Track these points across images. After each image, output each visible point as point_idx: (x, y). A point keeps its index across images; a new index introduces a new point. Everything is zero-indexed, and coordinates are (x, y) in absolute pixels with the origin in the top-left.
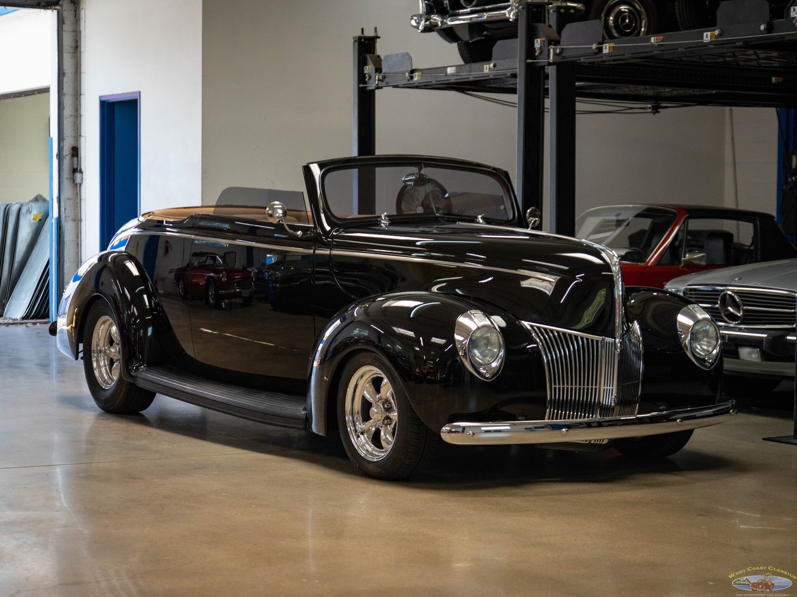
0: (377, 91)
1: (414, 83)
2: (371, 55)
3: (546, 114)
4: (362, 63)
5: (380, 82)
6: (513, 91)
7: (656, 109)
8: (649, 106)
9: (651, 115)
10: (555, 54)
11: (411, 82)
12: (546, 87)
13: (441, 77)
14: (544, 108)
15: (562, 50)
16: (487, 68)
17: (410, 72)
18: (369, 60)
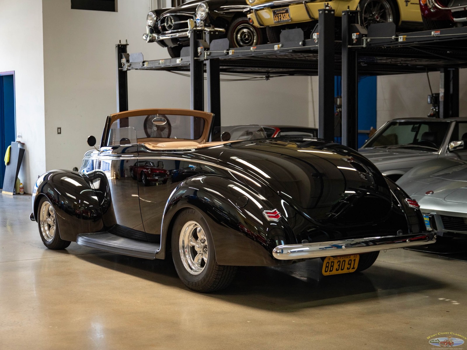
0: (128, 71)
1: (145, 68)
2: (124, 53)
3: (205, 81)
4: (120, 58)
5: (129, 67)
6: (189, 70)
7: (268, 78)
8: (264, 76)
9: (265, 80)
10: (207, 55)
11: (143, 67)
12: (205, 69)
13: (157, 65)
14: (203, 78)
15: (210, 53)
16: (178, 61)
17: (142, 62)
18: (123, 56)
